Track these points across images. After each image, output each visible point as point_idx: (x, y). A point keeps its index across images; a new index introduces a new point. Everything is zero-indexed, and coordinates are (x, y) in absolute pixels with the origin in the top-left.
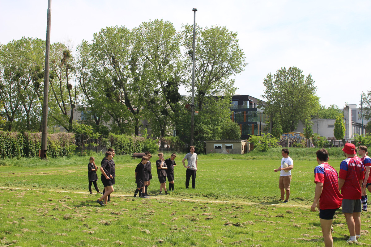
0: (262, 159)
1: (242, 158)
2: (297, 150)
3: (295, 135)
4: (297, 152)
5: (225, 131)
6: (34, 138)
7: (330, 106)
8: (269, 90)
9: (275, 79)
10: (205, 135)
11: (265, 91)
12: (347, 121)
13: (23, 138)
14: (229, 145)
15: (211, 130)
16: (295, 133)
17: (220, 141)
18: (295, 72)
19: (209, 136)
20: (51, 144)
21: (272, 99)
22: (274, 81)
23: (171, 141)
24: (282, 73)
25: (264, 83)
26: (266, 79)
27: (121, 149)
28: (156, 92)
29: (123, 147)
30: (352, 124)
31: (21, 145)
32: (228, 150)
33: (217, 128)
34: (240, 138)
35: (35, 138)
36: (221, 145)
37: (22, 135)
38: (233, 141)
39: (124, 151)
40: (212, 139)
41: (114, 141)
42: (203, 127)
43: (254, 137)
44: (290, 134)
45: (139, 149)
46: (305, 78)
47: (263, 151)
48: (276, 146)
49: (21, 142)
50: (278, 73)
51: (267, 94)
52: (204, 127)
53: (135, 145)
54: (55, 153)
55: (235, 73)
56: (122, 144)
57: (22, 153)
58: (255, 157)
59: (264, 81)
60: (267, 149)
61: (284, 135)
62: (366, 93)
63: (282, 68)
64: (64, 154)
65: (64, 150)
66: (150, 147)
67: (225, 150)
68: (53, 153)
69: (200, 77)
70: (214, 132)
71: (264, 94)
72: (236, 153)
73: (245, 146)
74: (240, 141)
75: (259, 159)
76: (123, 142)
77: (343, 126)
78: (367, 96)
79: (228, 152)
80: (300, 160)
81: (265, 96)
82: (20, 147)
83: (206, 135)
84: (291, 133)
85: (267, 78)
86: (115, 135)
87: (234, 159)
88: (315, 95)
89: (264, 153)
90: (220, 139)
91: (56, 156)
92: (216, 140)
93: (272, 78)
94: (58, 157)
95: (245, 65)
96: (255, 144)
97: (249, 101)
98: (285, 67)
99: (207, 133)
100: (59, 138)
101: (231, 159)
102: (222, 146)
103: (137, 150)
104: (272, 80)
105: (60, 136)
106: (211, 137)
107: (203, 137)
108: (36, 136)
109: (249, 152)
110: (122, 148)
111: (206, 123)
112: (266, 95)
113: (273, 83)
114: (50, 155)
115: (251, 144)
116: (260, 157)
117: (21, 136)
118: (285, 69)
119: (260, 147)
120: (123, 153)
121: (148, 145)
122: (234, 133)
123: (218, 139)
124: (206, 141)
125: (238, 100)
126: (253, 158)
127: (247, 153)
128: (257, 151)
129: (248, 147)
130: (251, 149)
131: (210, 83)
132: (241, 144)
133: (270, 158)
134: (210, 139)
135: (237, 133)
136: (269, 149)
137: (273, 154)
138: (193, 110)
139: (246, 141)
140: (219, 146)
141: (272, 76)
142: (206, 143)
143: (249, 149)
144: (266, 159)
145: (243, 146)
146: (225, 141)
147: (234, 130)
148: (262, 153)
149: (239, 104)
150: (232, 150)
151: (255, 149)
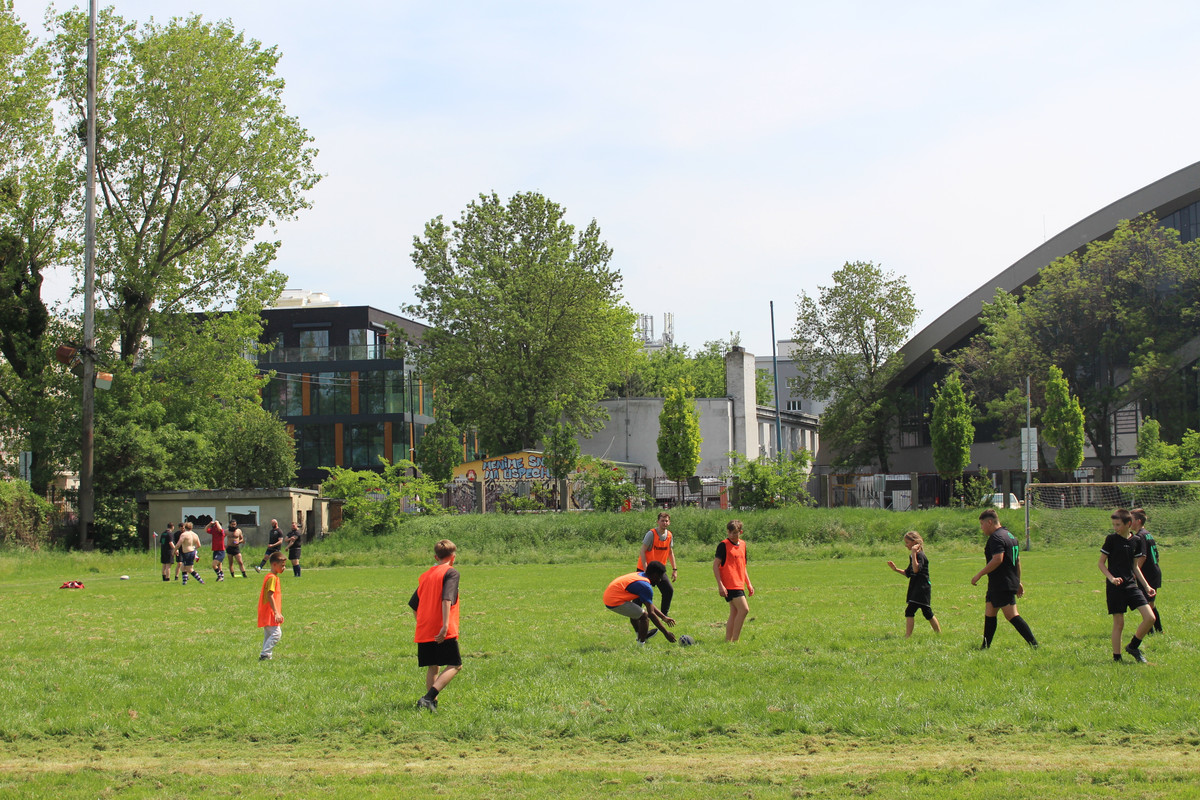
0: (366, 564)
2: (511, 525)
3: (535, 464)
4: (512, 530)
5: (230, 451)
7: (703, 349)
8: (435, 286)
9: (461, 242)
10: (144, 470)
11: (419, 291)
12: (737, 404)
14: (243, 510)
15: (170, 450)
16: (532, 455)
17: (207, 496)
18: (534, 212)
19: (161, 474)
21: (451, 322)
22: (456, 249)
24: (484, 218)
25: (415, 255)
26: (425, 240)
30: (759, 417)
33: (191, 443)
34: (293, 479)
36: (210, 511)
38: (257, 495)
40: (172, 489)
43: (345, 476)
44: (513, 459)
46: (575, 239)
47: (379, 530)
48: (434, 510)
50: (470, 217)
51: (426, 302)
52: (144, 439)
55: (272, 215)
58: (338, 556)
59: (413, 250)
60: (396, 524)
61: (492, 465)
62: (816, 297)
63: (484, 199)
69: (129, 233)
70: (183, 457)
71: (416, 301)
73: (308, 512)
74: (285, 495)
75: (354, 564)
77: (689, 427)
78: (820, 307)
80: (514, 562)
81: (419, 307)
83: (150, 470)
84: (517, 456)
85: (429, 239)
88: (621, 303)
89: (383, 539)
90: (205, 487)
92: (189, 492)
93: (447, 236)
95: (310, 182)
96: (350, 503)
97: (376, 329)
98: (495, 196)
99: (152, 461)
102: (213, 516)
104: (446, 245)
106: (170, 478)
107: (138, 479)
109: (322, 537)
111: (151, 423)
112: (425, 305)
113: (449, 256)
115: (333, 506)
116: (362, 555)
118: (496, 202)
119: (369, 516)
122: (267, 461)
123: (198, 486)
124: (148, 497)
125: (330, 324)
126: (329, 562)
127: (316, 540)
128: (356, 531)
129: (321, 516)
130: (332, 526)
131: (166, 257)
132: (291, 506)
133: (400, 559)
134: (164, 489)
135: (279, 459)
136: (401, 522)
137: (416, 541)
138: (88, 370)
139: (316, 492)
140: (202, 517)
141: (448, 229)
142: (150, 503)
143: (325, 525)
144: (382, 563)
145: (299, 512)
146: (225, 493)
147: (265, 448)
148: (372, 541)
149: (332, 343)
150: (255, 529)
151: (347, 524)
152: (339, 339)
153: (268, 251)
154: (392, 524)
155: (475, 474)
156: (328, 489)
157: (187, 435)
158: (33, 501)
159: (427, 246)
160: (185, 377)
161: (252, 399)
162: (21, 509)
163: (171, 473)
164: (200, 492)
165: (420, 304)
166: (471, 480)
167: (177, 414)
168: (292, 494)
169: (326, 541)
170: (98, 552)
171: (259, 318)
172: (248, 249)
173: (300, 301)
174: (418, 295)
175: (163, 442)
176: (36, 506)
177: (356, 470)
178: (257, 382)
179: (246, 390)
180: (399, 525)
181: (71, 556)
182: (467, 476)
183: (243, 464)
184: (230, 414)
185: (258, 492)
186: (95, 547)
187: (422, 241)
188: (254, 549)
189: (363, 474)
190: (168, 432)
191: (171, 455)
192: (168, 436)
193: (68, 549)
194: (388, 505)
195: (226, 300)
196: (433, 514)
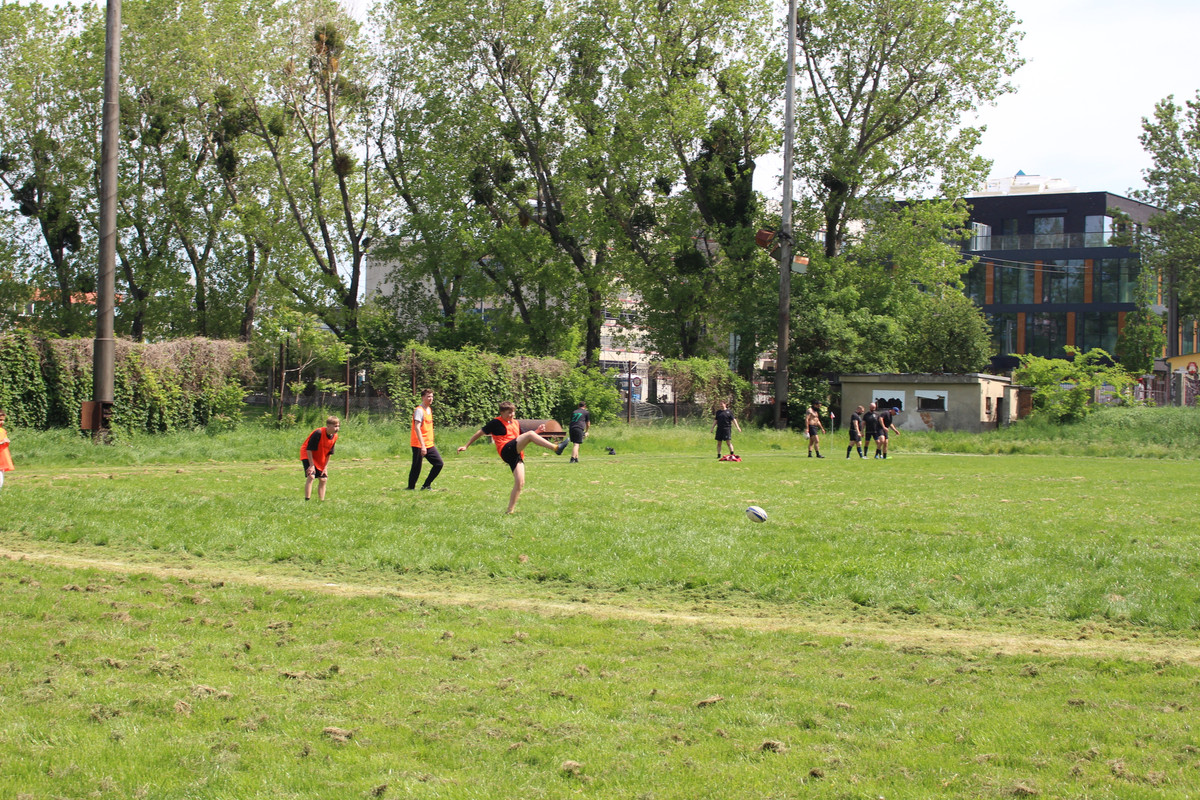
0: (1047, 452)
1: (969, 447)
5: (925, 336)
6: (71, 359)
8: (1164, 170)
9: (1195, 123)
10: (831, 354)
11: (1147, 175)
13: (24, 359)
14: (932, 395)
15: (862, 334)
17: (897, 380)
19: (850, 357)
20: (141, 381)
22: (1188, 129)
23: (689, 377)
25: (1144, 137)
26: (1154, 122)
27: (454, 405)
28: (663, 185)
29: (465, 398)
31: (15, 382)
32: (928, 416)
33: (883, 327)
35: (75, 357)
36: (899, 394)
37: (17, 345)
38: (946, 380)
39: (467, 413)
40: (864, 372)
41: (420, 373)
42: (828, 323)
43: (1037, 364)
45: (538, 408)
47: (1067, 419)
48: (1131, 402)
49: (13, 374)
51: (1154, 187)
52: (834, 323)
53: (520, 388)
54: (161, 414)
56: (458, 386)
57: (17, 412)
58: (1018, 444)
59: (1142, 132)
60: (1084, 414)
64: (202, 420)
65: (198, 404)
66: (582, 399)
67: (913, 417)
68: (150, 417)
70: (875, 338)
71: (1143, 186)
72: (957, 427)
73: (999, 400)
74: (973, 381)
75: (1034, 453)
76: (461, 378)
79: (927, 422)
81: (1146, 192)
82: (12, 389)
83: (839, 354)
85: (1159, 120)
86: (428, 352)
87: (934, 450)
89: (1068, 428)
90: (897, 371)
91: (163, 427)
92: (880, 375)
93: (1177, 117)
94: (173, 429)
95: (1013, 66)
96: (1040, 391)
99: (844, 344)
100: (176, 360)
101: (925, 452)
102: (903, 400)
103: (529, 410)
104: (1176, 127)
105: (183, 351)
106: (861, 362)
107: (827, 362)
108: (79, 352)
109: (1009, 425)
110: (457, 399)
111: (844, 306)
112: (1153, 189)
113: (1180, 138)
114: (140, 421)
115: (1023, 393)
116: (1044, 443)
117: (14, 349)
119: (1058, 405)
120: (464, 419)
121: (576, 394)
122: (961, 347)
123: (889, 370)
124: (841, 379)
125: (1065, 211)
126: (1008, 449)
127: (1001, 428)
128: (1043, 419)
129: (1008, 403)
130: (1021, 413)
131: (867, 143)
132: (979, 393)
133: (1083, 449)
134: (855, 372)
135: (973, 346)
136: (1091, 412)
137: (1102, 432)
138: (785, 254)
139: (1008, 379)
140: (892, 400)
141: (1179, 110)
142: (843, 385)
143: (1013, 412)
144: (1063, 452)
145: (988, 399)
146: (914, 377)
147: (960, 334)
148: (1057, 430)
149: (1067, 230)
150: (942, 414)
151: (1034, 413)
152: (1075, 226)
153: (972, 137)
154: (1080, 414)
155: (1197, 367)
156: (1020, 377)
157: (880, 319)
158: (730, 379)
159: (1155, 128)
160: (887, 262)
161: (954, 285)
162: (719, 386)
163: (860, 356)
164: (890, 375)
165: (1147, 188)
166: (1191, 373)
167: (873, 299)
168: (980, 381)
169: (1012, 428)
170: (790, 430)
171: (965, 203)
172: (953, 135)
173: (1037, 187)
174: (1145, 179)
175: (855, 325)
176: (733, 384)
177: (1049, 358)
178: (958, 267)
179: (948, 276)
180: (1088, 415)
181: (763, 433)
182: (1188, 368)
183: (938, 350)
184: (927, 300)
185: (947, 377)
186: (788, 425)
187: (1150, 122)
188: (938, 434)
189: (1055, 362)
190: (862, 317)
191: (863, 339)
192: (860, 320)
193: (760, 426)
194: (1077, 394)
195: (929, 187)
196: (1127, 406)
